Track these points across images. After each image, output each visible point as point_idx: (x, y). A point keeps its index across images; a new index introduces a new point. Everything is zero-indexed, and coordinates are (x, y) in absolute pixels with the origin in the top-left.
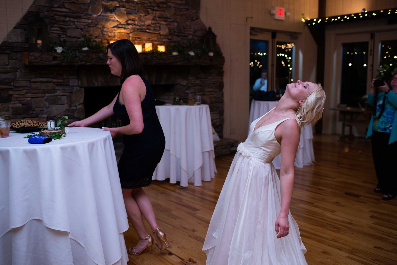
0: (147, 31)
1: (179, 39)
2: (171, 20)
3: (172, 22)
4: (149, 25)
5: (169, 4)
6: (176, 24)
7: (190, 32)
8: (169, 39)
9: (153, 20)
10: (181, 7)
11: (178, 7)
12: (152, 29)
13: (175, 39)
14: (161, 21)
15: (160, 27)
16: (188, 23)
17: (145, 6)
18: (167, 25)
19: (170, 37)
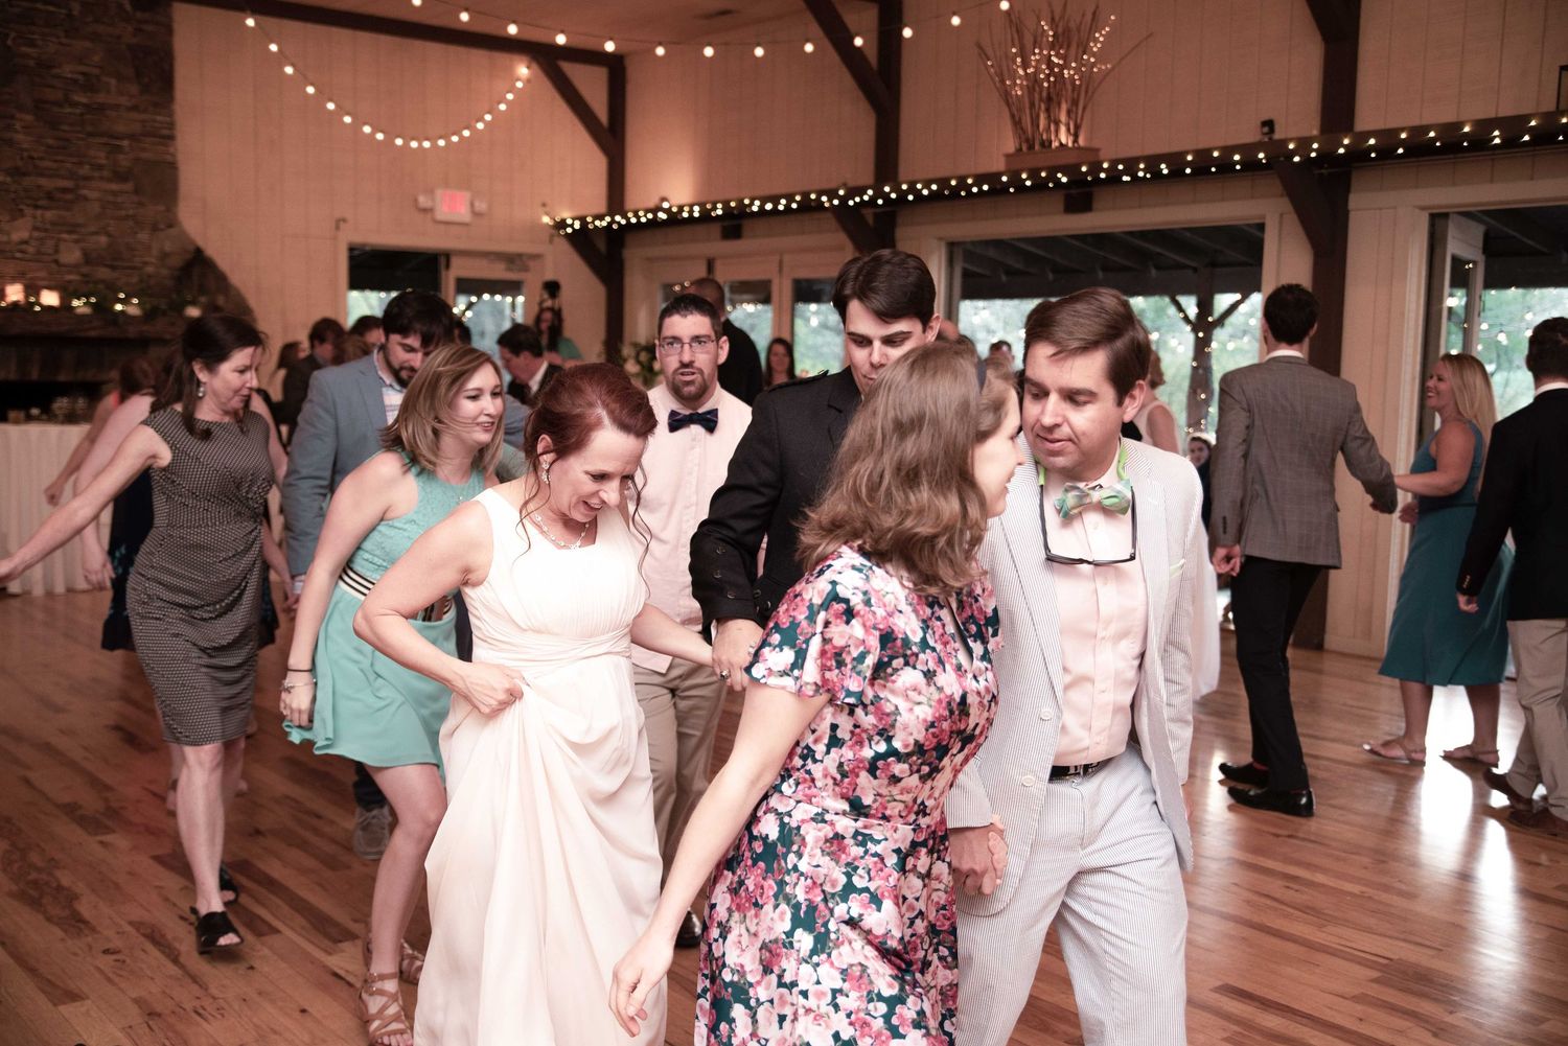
0: (18, 255)
1: (115, 275)
2: (93, 229)
3: (96, 233)
4: (26, 242)
5: (85, 192)
6: (103, 240)
7: (147, 259)
8: (83, 275)
9: (35, 228)
10: (119, 200)
11: (111, 198)
12: (31, 250)
13: (103, 273)
14: (60, 232)
15: (57, 246)
16: (143, 236)
17: (14, 200)
18: (76, 241)
19: (85, 270)
